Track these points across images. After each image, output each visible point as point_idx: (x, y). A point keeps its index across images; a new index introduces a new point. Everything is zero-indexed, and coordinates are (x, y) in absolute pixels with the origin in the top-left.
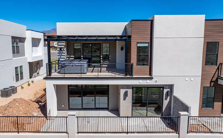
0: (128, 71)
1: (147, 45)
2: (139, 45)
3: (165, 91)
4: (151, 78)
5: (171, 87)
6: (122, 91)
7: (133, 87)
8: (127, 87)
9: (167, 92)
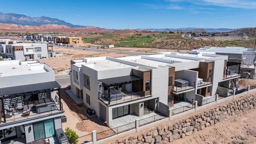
0: (143, 95)
1: (149, 82)
2: (146, 82)
3: (156, 100)
4: (151, 96)
5: (158, 98)
6: (140, 104)
7: (144, 102)
8: (142, 102)
9: (157, 101)
